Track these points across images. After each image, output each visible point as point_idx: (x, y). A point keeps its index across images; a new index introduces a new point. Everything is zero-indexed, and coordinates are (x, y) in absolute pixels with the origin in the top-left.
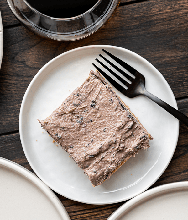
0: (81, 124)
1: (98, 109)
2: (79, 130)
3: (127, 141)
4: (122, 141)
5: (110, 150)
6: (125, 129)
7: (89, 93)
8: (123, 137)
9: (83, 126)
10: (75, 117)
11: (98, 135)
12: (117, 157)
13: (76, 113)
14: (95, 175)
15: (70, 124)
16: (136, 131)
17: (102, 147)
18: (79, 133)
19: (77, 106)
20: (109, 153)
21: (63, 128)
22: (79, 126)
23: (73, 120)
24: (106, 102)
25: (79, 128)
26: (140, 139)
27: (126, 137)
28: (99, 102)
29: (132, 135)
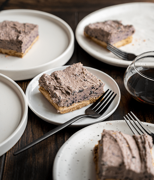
0: (75, 75)
1: (82, 81)
2: (72, 74)
3: (60, 91)
4: (61, 88)
5: (57, 83)
6: (67, 90)
7: (92, 80)
8: (63, 89)
9: (74, 76)
10: (80, 73)
11: (67, 80)
12: (52, 86)
13: (82, 74)
14: (45, 76)
15: (77, 71)
16: (64, 95)
17: (60, 80)
18: (70, 74)
19: (86, 75)
20: (55, 83)
21: (75, 69)
22: (75, 74)
23: (78, 73)
24: (85, 84)
25: (74, 74)
26: (59, 96)
27: (63, 90)
28: (86, 82)
29: (63, 93)
